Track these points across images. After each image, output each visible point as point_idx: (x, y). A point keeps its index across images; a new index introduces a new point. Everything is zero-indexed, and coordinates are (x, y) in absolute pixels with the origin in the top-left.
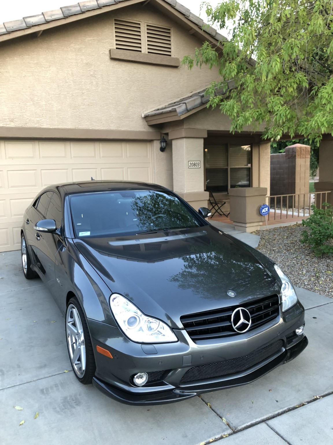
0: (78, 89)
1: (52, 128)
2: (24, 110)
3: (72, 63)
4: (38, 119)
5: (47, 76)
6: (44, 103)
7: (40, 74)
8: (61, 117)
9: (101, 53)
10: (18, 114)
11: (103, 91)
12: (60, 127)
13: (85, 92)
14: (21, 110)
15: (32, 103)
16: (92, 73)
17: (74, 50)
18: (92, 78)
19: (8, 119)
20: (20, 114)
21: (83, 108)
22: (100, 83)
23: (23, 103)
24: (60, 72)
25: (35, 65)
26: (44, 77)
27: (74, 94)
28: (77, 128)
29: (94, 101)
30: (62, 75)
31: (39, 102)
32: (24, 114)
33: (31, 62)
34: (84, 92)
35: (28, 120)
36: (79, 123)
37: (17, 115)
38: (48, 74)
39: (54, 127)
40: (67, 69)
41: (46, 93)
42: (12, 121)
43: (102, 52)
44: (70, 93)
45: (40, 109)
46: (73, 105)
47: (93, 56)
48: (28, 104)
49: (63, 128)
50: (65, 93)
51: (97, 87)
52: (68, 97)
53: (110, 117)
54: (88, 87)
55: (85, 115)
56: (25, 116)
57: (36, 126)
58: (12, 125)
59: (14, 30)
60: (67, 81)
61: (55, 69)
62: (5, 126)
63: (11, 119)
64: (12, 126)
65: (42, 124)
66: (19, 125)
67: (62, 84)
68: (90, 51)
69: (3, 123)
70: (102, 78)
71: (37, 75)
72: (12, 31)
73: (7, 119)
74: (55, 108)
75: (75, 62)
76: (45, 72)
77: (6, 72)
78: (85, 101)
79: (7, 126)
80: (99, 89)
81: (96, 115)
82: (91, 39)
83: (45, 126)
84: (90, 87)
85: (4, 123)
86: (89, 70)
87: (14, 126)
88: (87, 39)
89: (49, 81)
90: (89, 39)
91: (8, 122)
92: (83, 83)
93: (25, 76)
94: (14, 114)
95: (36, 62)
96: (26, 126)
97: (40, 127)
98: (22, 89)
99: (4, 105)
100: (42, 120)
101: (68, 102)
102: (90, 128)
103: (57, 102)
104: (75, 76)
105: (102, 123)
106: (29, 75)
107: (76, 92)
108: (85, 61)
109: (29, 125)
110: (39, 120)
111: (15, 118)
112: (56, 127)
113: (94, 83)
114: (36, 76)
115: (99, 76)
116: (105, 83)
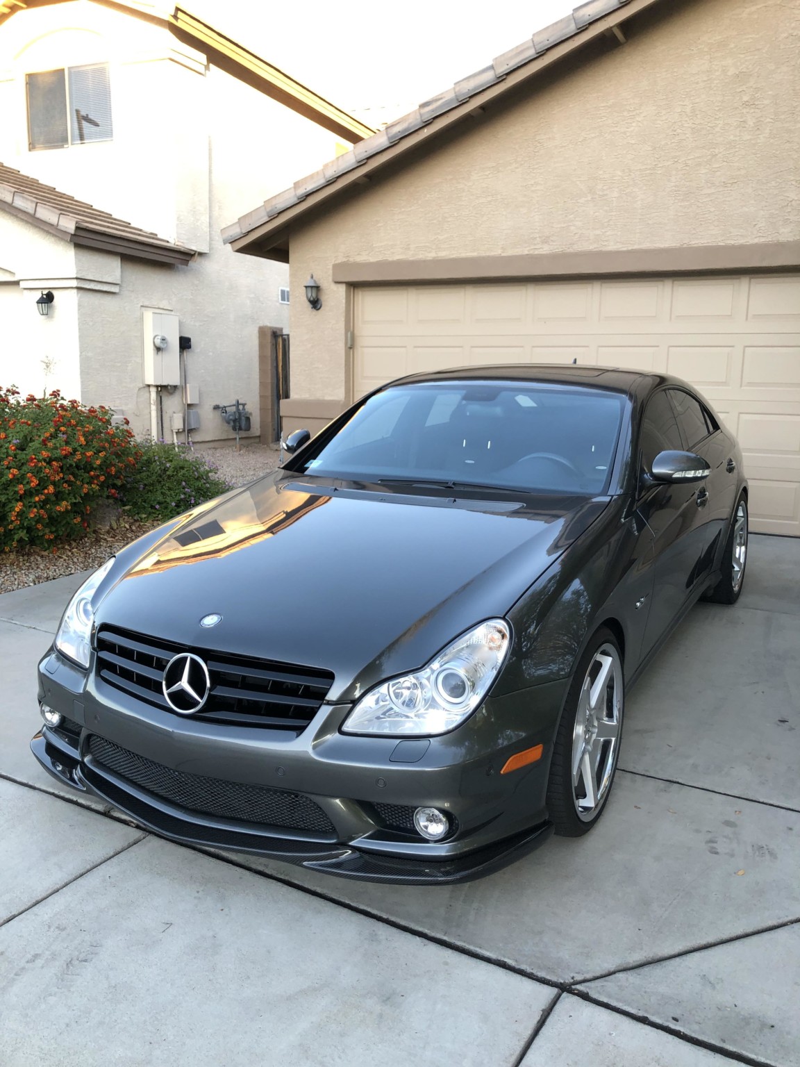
0: (703, 148)
1: (625, 249)
2: (572, 216)
3: (697, 83)
4: (598, 232)
5: (632, 129)
6: (616, 194)
7: (616, 129)
8: (650, 222)
9: (780, 39)
10: (559, 226)
11: (772, 141)
12: (646, 245)
13: (721, 150)
14: (566, 216)
15: (589, 198)
16: (745, 98)
17: (706, 49)
18: (745, 111)
19: (540, 237)
20: (563, 225)
21: (709, 195)
22: (768, 120)
23: (571, 200)
24: (664, 112)
25: (610, 110)
26: (625, 133)
27: (690, 162)
28: (685, 246)
29: (743, 172)
30: (667, 119)
31: (605, 193)
32: (570, 224)
33: (602, 105)
34: (717, 151)
35: (577, 236)
36: (694, 232)
37: (557, 228)
38: (634, 124)
39: (630, 248)
40: (681, 103)
41: (623, 171)
42: (546, 241)
43: (785, 35)
44: (680, 161)
45: (606, 208)
46: (684, 189)
47: (758, 50)
48: (582, 200)
49: (652, 248)
50: (670, 163)
51: (758, 132)
52: (674, 172)
53: (782, 207)
54: (732, 137)
55: (712, 209)
56: (572, 228)
57: (592, 247)
58: (545, 249)
59: (549, 46)
60: (679, 131)
61: (654, 108)
62: (531, 252)
63: (544, 238)
64: (544, 253)
65: (606, 243)
66: (558, 249)
67: (663, 143)
68: (751, 40)
69: (528, 249)
70: (776, 104)
71: (611, 132)
72: (546, 48)
73: (538, 239)
74: (639, 203)
75: (705, 79)
76: (629, 121)
77: (550, 138)
78: (718, 173)
79: (536, 252)
80: (761, 136)
81: (742, 206)
82: (759, 7)
83: (612, 247)
84: (735, 136)
85: (532, 247)
86: (741, 90)
87: (548, 252)
88: (748, 10)
89: (633, 142)
90: (754, 9)
91: (538, 244)
92: (717, 129)
93: (585, 139)
94: (553, 227)
95: (610, 102)
96: (571, 250)
97: (600, 249)
98: (575, 170)
99: (536, 210)
100: (608, 233)
101: (673, 184)
102: (720, 244)
103: (645, 188)
104: (699, 116)
105: (757, 226)
106: (593, 135)
107: (696, 155)
108: (732, 71)
109: (579, 247)
110: (598, 235)
111: (553, 235)
112: (636, 247)
113: (751, 123)
114: (606, 135)
115: (766, 102)
116: (783, 117)
